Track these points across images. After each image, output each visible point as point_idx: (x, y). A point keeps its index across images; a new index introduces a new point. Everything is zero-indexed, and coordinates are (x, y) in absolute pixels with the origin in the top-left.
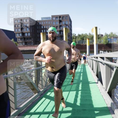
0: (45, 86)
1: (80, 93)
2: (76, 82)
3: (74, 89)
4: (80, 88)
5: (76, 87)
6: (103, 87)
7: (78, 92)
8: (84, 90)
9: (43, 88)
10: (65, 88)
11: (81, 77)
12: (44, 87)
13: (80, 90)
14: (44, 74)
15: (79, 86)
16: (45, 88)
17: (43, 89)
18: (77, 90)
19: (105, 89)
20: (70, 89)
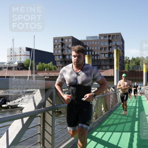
1: (136, 135)
2: (131, 120)
3: (128, 130)
4: (136, 129)
5: (130, 127)
7: (134, 133)
10: (116, 127)
13: (136, 132)
15: (134, 126)
18: (132, 131)
20: (123, 130)
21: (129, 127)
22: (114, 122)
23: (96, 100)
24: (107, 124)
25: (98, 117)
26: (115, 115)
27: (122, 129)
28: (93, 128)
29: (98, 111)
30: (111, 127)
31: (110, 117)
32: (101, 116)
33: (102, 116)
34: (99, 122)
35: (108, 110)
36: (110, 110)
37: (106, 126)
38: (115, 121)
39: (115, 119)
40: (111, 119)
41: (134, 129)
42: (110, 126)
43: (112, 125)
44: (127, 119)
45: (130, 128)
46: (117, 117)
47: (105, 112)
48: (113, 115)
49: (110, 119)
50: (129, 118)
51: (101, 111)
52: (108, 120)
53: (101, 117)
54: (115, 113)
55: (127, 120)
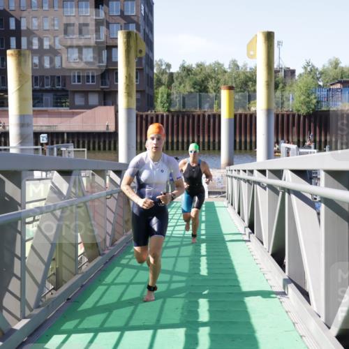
0: (37, 306)
3: (176, 318)
4: (204, 315)
5: (183, 309)
6: (311, 312)
7: (198, 330)
8: (221, 323)
9: (27, 312)
10: (133, 313)
11: (204, 261)
12: (31, 310)
13: (204, 324)
14: (32, 247)
16: (36, 312)
17: (25, 318)
18: (190, 324)
19: (323, 319)
20: (158, 321)
21: (180, 311)
22: (123, 294)
23: (55, 217)
24: (98, 302)
25: (66, 282)
26: (126, 270)
27: (155, 317)
28: (46, 321)
29: (64, 258)
30: (115, 312)
31: (109, 279)
32: (75, 275)
33: (78, 276)
34: (68, 299)
35: (100, 255)
36: (107, 252)
37: (95, 310)
38: (128, 290)
39: (128, 285)
40: (113, 283)
41: (196, 314)
42: (109, 309)
43: (120, 304)
44: (170, 282)
45: (182, 313)
46: (134, 277)
47: (90, 261)
48: (117, 269)
49: (109, 285)
50: (176, 278)
51: (76, 256)
52: (101, 289)
53: (77, 281)
54: (124, 261)
55: (169, 286)
